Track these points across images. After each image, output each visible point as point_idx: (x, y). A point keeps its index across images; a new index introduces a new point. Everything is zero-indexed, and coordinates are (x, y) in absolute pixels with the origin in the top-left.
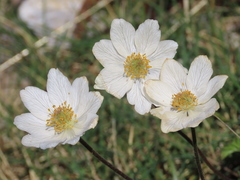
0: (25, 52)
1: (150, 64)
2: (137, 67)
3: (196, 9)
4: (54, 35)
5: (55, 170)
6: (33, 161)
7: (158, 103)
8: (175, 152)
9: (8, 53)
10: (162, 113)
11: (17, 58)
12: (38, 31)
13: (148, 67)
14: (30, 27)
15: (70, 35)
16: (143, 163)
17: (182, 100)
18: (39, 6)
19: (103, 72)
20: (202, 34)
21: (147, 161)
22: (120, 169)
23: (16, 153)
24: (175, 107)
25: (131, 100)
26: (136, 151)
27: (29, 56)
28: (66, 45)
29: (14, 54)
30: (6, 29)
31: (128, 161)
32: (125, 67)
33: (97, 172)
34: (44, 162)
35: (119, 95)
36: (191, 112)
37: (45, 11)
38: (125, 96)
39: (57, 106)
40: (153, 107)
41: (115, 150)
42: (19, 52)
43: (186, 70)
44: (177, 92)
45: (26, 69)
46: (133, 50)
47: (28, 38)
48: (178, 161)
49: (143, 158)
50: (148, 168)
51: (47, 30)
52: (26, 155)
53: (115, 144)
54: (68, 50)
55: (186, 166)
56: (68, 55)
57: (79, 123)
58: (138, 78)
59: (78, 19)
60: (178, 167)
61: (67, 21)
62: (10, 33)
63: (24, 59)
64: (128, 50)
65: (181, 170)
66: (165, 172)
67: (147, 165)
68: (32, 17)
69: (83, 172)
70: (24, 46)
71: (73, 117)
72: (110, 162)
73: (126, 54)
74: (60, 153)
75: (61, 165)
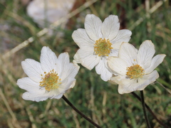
0: (31, 40)
1: (112, 46)
2: (103, 48)
3: (154, 9)
4: (52, 27)
5: (50, 123)
6: (34, 118)
7: (117, 73)
8: (136, 111)
9: (18, 40)
10: (119, 80)
11: (25, 44)
12: (41, 24)
13: (110, 49)
14: (35, 21)
15: (63, 27)
16: (113, 119)
17: (134, 71)
18: (42, 6)
19: (79, 51)
20: (159, 26)
21: (116, 117)
22: (97, 123)
23: (23, 112)
24: (129, 76)
25: (98, 71)
26: (108, 111)
27: (33, 42)
28: (60, 34)
29: (23, 41)
30: (18, 22)
31: (102, 118)
32: (95, 48)
33: (80, 125)
34: (43, 118)
35: (90, 68)
36: (140, 80)
37: (46, 10)
38: (94, 68)
39: (47, 73)
40: (114, 76)
41: (93, 110)
42: (27, 39)
43: (136, 50)
44: (130, 65)
45: (31, 52)
46: (101, 36)
47: (33, 29)
48: (138, 117)
49: (114, 115)
50: (116, 122)
51: (47, 24)
52: (29, 113)
53: (93, 105)
54: (62, 38)
55: (143, 121)
56: (62, 41)
57: (63, 84)
58: (104, 56)
59: (70, 16)
60: (138, 122)
61: (61, 17)
62: (20, 26)
63: (30, 44)
64: (97, 36)
65: (139, 124)
66: (129, 125)
67: (116, 120)
68: (37, 14)
69: (71, 125)
70: (30, 35)
71: (58, 81)
72: (89, 118)
73: (96, 39)
74: (55, 112)
75: (55, 120)
